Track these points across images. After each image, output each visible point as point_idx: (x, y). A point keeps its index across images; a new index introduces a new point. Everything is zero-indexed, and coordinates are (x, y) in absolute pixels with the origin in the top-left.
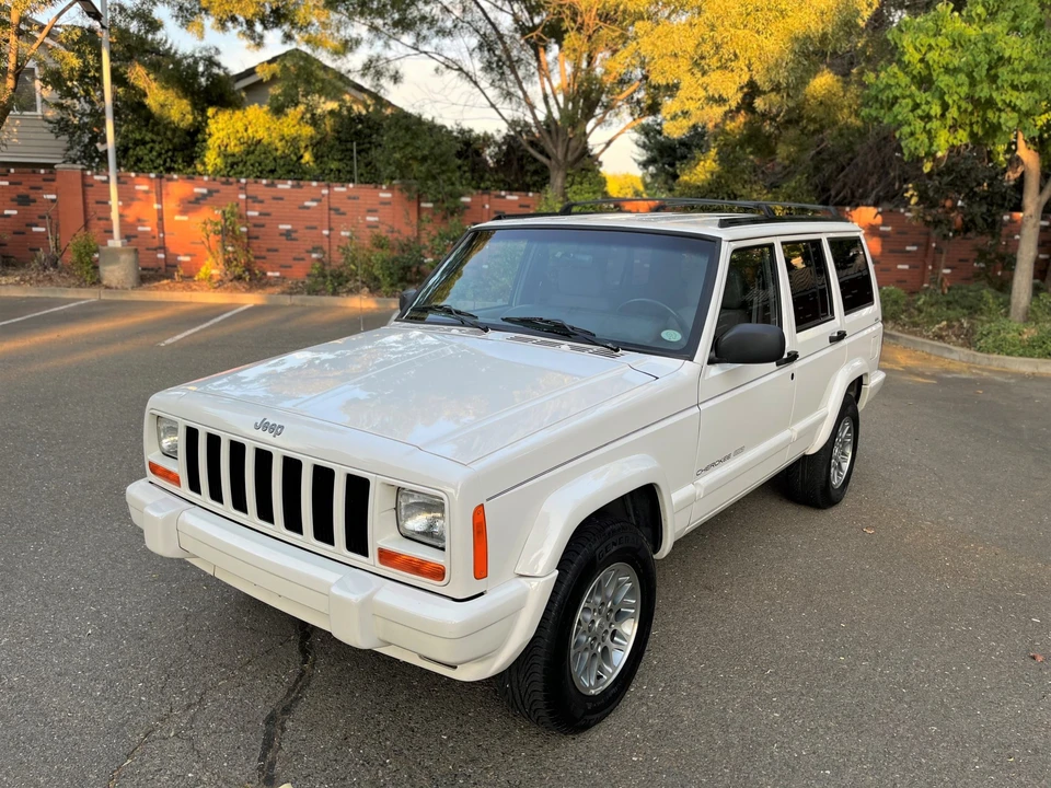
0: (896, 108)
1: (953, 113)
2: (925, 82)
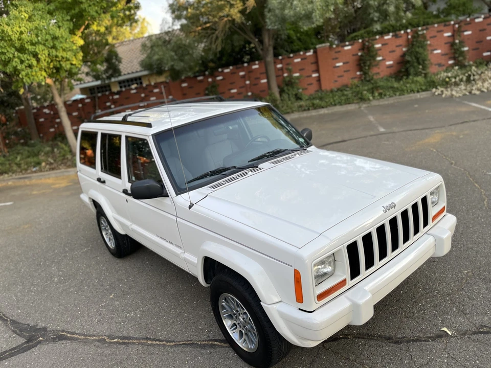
1: (44, 64)
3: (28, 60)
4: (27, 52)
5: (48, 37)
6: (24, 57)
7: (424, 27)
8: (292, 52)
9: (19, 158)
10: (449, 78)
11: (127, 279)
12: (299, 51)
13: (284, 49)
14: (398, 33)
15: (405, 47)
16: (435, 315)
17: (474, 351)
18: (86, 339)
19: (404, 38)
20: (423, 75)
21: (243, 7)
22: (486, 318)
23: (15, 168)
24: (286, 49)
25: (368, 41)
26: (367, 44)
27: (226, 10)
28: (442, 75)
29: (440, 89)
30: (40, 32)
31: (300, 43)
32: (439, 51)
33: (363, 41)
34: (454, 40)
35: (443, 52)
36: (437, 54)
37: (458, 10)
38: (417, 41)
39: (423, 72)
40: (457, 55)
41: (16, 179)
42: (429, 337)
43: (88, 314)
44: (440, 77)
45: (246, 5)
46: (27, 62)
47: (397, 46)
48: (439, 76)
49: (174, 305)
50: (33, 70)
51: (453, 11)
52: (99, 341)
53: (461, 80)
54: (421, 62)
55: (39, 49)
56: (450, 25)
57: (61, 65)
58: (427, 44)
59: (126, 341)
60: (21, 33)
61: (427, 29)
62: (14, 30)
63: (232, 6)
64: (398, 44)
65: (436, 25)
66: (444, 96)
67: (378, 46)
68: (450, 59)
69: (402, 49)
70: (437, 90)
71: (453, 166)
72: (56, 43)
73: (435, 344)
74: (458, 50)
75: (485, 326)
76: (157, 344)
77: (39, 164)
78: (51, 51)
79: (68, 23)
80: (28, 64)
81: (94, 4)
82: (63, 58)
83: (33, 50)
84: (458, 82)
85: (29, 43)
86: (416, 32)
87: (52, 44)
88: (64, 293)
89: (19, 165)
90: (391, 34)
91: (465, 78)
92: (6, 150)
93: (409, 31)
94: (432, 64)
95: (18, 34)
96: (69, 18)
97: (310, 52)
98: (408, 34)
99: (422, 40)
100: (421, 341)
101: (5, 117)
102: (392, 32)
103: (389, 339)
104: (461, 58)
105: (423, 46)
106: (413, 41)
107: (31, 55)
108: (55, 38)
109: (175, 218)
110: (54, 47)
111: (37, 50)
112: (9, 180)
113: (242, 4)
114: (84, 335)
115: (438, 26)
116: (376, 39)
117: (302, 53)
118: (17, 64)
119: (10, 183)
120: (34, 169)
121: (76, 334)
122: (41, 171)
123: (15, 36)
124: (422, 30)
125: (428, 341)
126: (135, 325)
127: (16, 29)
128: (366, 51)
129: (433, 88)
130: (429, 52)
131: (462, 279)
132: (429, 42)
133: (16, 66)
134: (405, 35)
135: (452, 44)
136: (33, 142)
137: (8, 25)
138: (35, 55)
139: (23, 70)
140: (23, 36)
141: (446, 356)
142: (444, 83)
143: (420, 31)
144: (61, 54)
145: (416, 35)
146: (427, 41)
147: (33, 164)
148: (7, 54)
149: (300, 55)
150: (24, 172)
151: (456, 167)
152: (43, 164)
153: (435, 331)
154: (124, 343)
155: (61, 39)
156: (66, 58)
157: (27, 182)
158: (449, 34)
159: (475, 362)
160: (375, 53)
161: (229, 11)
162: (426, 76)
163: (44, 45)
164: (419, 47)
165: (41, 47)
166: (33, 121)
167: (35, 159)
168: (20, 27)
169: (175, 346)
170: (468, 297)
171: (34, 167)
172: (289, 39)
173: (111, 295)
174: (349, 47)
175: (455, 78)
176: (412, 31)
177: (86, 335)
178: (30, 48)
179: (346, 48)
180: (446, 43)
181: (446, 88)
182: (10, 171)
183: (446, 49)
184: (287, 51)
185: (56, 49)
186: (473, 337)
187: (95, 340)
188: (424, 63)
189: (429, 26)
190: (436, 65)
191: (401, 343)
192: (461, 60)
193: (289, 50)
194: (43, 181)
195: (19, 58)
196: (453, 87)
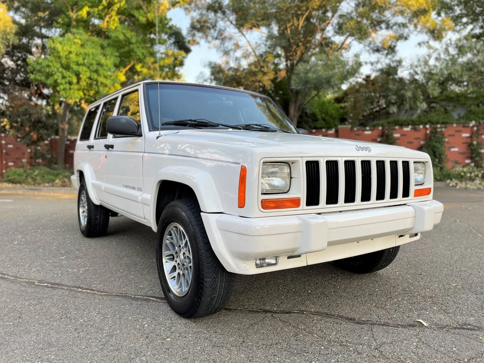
0: (55, 77)
1: (83, 83)
2: (67, 67)
3: (69, 77)
4: (71, 70)
5: (94, 62)
6: (67, 74)
7: (443, 126)
8: (315, 128)
9: (36, 173)
10: (465, 173)
11: (86, 250)
12: (321, 128)
13: (308, 124)
14: (417, 127)
15: (423, 140)
16: (410, 309)
17: (452, 341)
18: (16, 279)
19: (423, 132)
20: (439, 168)
21: (275, 76)
22: (472, 318)
23: (30, 180)
24: (309, 125)
25: (388, 130)
26: (386, 132)
27: (260, 76)
28: (457, 169)
29: (455, 181)
30: (87, 56)
31: (323, 122)
32: (456, 149)
33: (382, 129)
34: (472, 141)
35: (460, 151)
36: (454, 152)
37: (478, 117)
38: (435, 137)
39: (439, 165)
40: (474, 156)
41: (26, 189)
42: (400, 325)
43: (30, 265)
44: (456, 171)
45: (277, 75)
46: (68, 78)
47: (415, 139)
48: (454, 170)
49: (124, 270)
50: (72, 87)
51: (472, 116)
52: (27, 283)
53: (477, 176)
54: (438, 156)
55: (82, 69)
56: (468, 127)
57: (99, 89)
58: (444, 141)
59: (55, 286)
60: (70, 52)
61: (445, 127)
62: (65, 48)
63: (265, 74)
64: (416, 136)
65: (455, 125)
66: (458, 187)
67: (397, 135)
68: (467, 158)
69: (420, 142)
70: (452, 182)
71: (457, 222)
72: (100, 69)
73: (405, 330)
74: (475, 150)
75: (470, 325)
76: (88, 292)
77: (54, 181)
78: (92, 74)
79: (115, 58)
80: (69, 81)
81: (143, 48)
82: (102, 83)
83: (77, 69)
84: (474, 178)
85: (75, 63)
86: (435, 129)
87: (95, 69)
88: (17, 251)
89: (34, 179)
90: (410, 127)
91: (480, 175)
92: (28, 167)
93: (428, 126)
94: (448, 160)
95: (67, 52)
96: (117, 54)
97: (331, 130)
98: (426, 129)
99: (440, 136)
100: (388, 326)
101: (37, 136)
102: (412, 125)
103: (351, 320)
104: (477, 159)
105: (440, 141)
106: (431, 136)
107: (74, 74)
108: (99, 64)
109: (142, 154)
110: (96, 71)
111: (80, 70)
112: (19, 189)
113: (274, 73)
114: (16, 277)
115: (457, 127)
116: (395, 129)
117: (324, 130)
118: (58, 77)
119: (20, 192)
120: (47, 185)
121: (8, 275)
122: (53, 186)
123: (63, 54)
124: (441, 128)
125: (397, 327)
126: (73, 277)
127: (67, 48)
128: (385, 138)
129: (448, 179)
130: (446, 149)
131: (450, 289)
132: (446, 140)
133: (57, 79)
134: (424, 130)
135: (470, 145)
136: (56, 166)
137: (60, 43)
138: (78, 75)
139: (62, 84)
140: (71, 55)
141: (417, 340)
142: (459, 177)
143: (438, 128)
144: (101, 79)
145: (434, 131)
146: (445, 138)
147: (48, 181)
148: (52, 67)
149: (322, 132)
150: (36, 185)
151: (460, 223)
152: (57, 181)
153: (408, 321)
154: (52, 287)
155: (105, 67)
156: (106, 84)
157: (36, 193)
158: (468, 135)
159: (452, 348)
160: (393, 141)
161: (262, 77)
162: (441, 168)
163: (88, 68)
164: (436, 142)
165: (85, 68)
166: (63, 151)
167: (52, 177)
168: (70, 48)
169: (105, 295)
170: (454, 301)
171: (48, 183)
172: (314, 117)
173: (63, 256)
174: (369, 132)
175: (471, 173)
176: (430, 126)
177: (18, 278)
178: (75, 68)
179: (367, 133)
180: (463, 143)
181: (461, 181)
182: (24, 183)
183: (464, 148)
184: (310, 127)
185: (99, 75)
186: (453, 331)
187: (25, 282)
188: (440, 157)
189: (448, 125)
190: (452, 161)
191: (364, 324)
192: (478, 161)
193: (312, 126)
194: (52, 194)
195: (62, 73)
196: (468, 182)
